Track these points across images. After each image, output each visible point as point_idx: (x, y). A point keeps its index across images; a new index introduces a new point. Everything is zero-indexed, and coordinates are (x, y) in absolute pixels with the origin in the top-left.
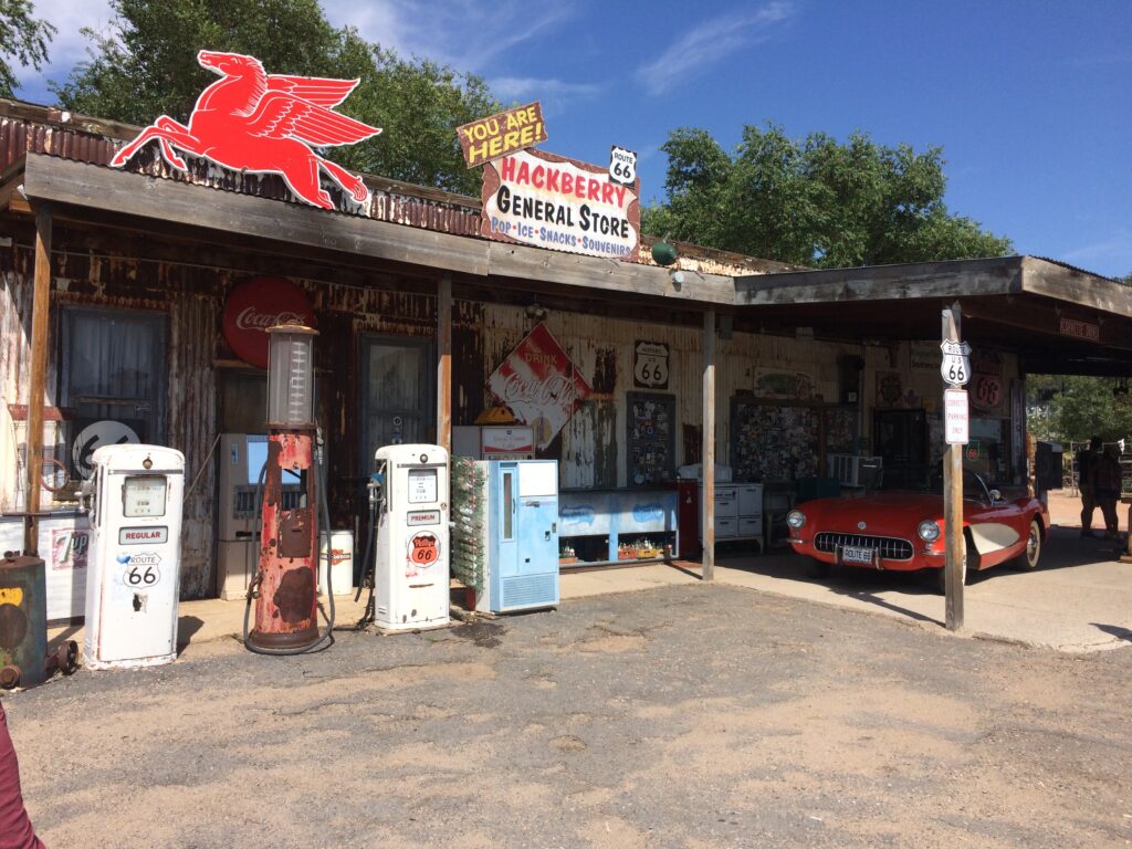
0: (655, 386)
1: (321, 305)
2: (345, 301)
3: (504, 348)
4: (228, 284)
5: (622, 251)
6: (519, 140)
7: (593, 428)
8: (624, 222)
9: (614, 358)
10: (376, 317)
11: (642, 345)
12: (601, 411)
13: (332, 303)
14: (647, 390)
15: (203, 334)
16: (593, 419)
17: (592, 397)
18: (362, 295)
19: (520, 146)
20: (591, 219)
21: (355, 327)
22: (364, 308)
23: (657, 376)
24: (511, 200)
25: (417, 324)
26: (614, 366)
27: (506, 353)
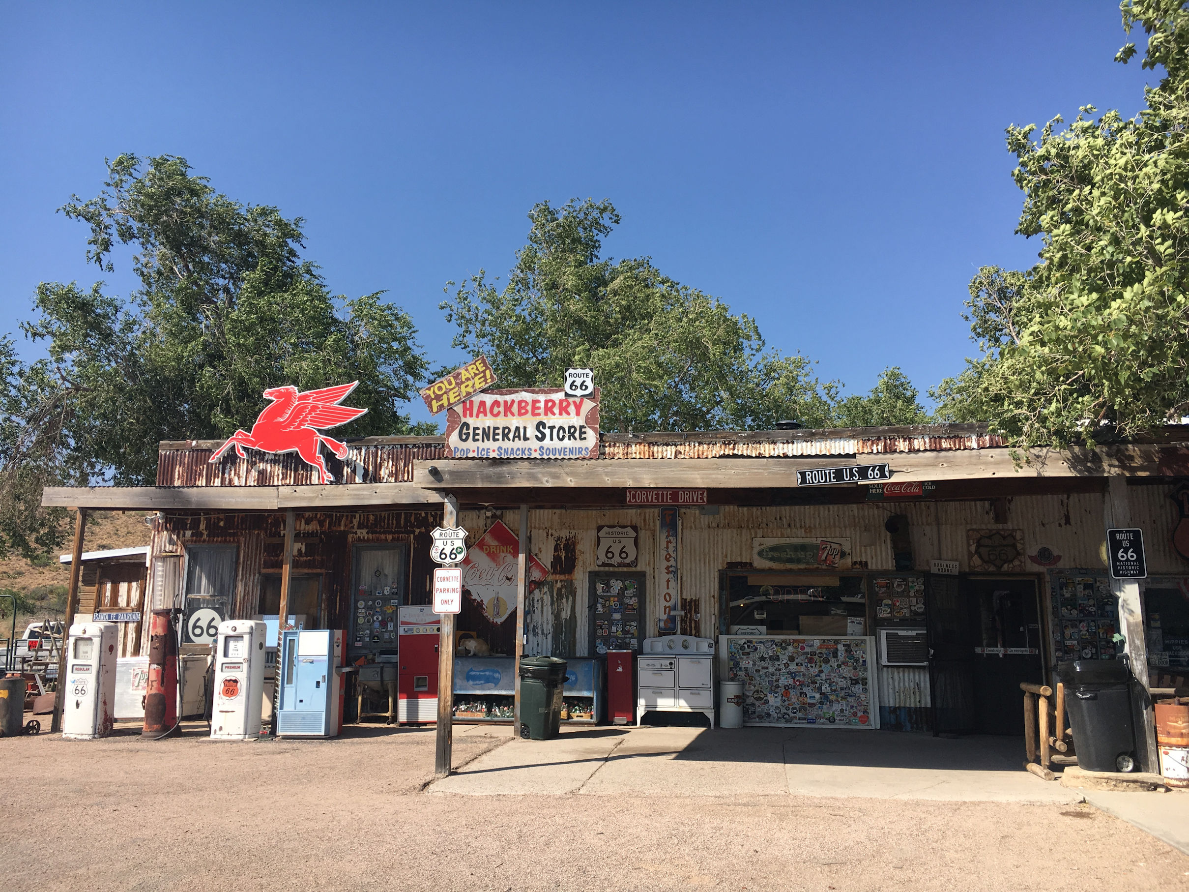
0: (620, 565)
2: (343, 523)
5: (580, 452)
6: (473, 386)
7: (552, 605)
8: (581, 427)
9: (574, 544)
10: (364, 531)
11: (606, 529)
12: (559, 590)
13: (335, 525)
14: (611, 569)
15: (256, 554)
16: (552, 597)
17: (550, 578)
18: (355, 518)
19: (475, 391)
20: (547, 431)
21: (350, 540)
22: (356, 527)
23: (624, 555)
24: (471, 431)
25: (394, 533)
26: (574, 550)
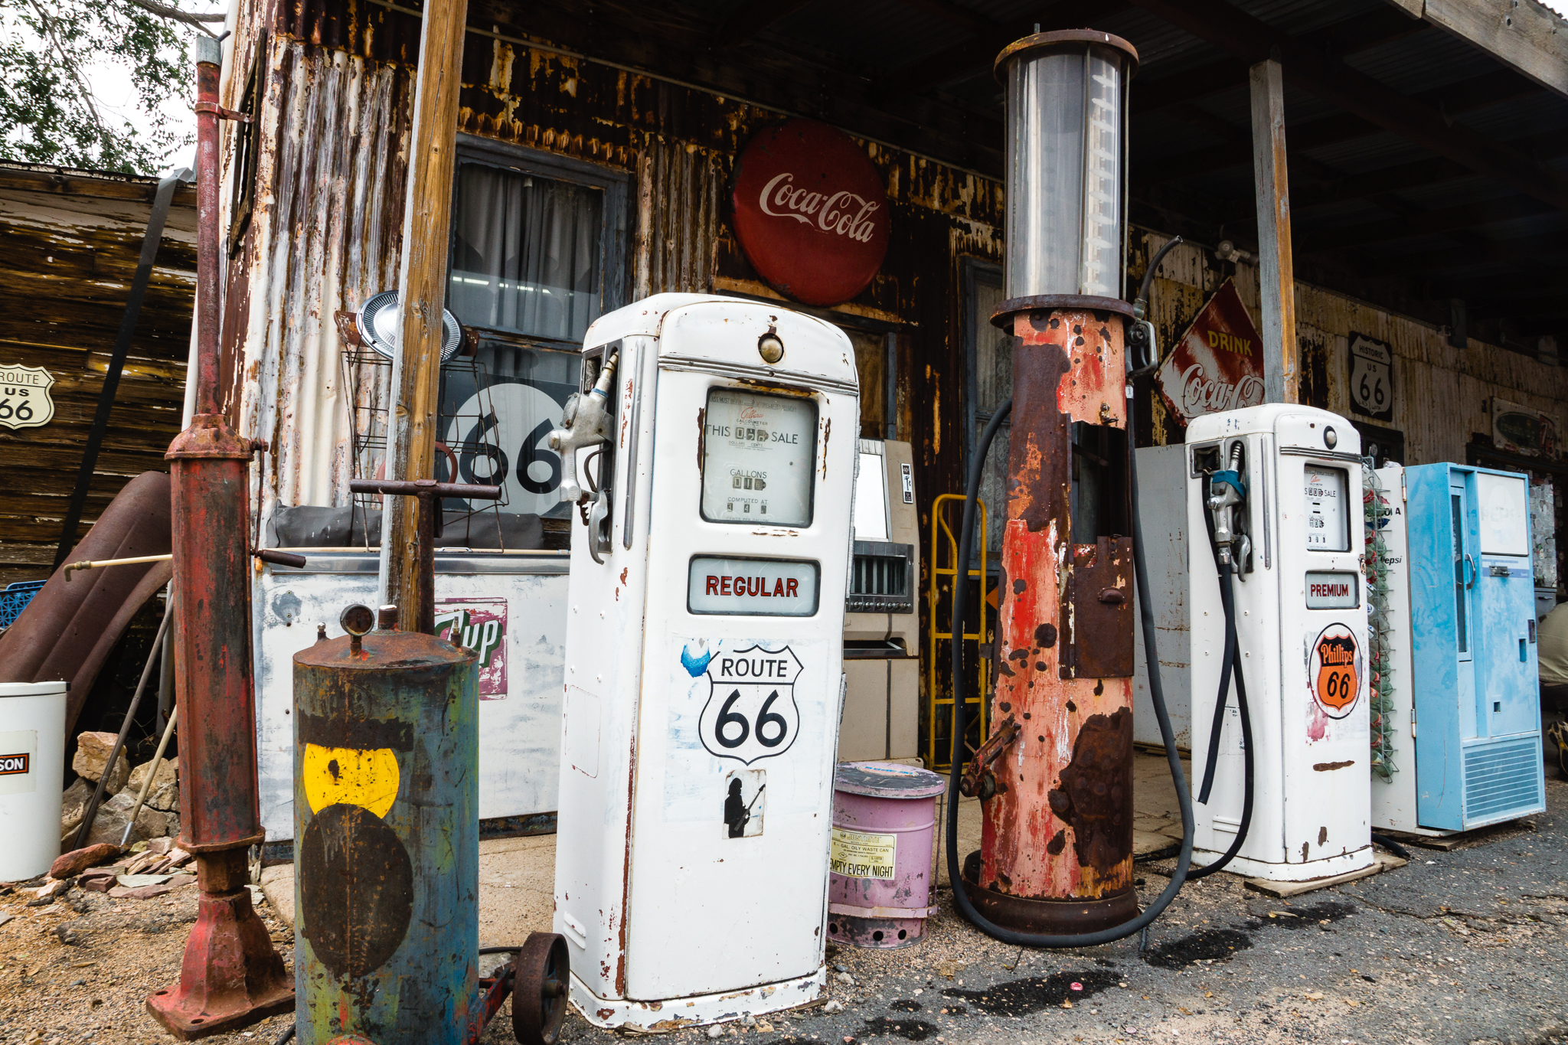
0: (1379, 416)
1: (896, 193)
2: (936, 191)
3: (1178, 317)
4: (739, 128)
9: (1324, 358)
10: (987, 229)
11: (1359, 341)
13: (916, 193)
14: (1367, 420)
15: (695, 223)
18: (964, 186)
21: (953, 244)
22: (968, 209)
23: (1379, 397)
26: (1324, 372)
27: (1181, 327)
